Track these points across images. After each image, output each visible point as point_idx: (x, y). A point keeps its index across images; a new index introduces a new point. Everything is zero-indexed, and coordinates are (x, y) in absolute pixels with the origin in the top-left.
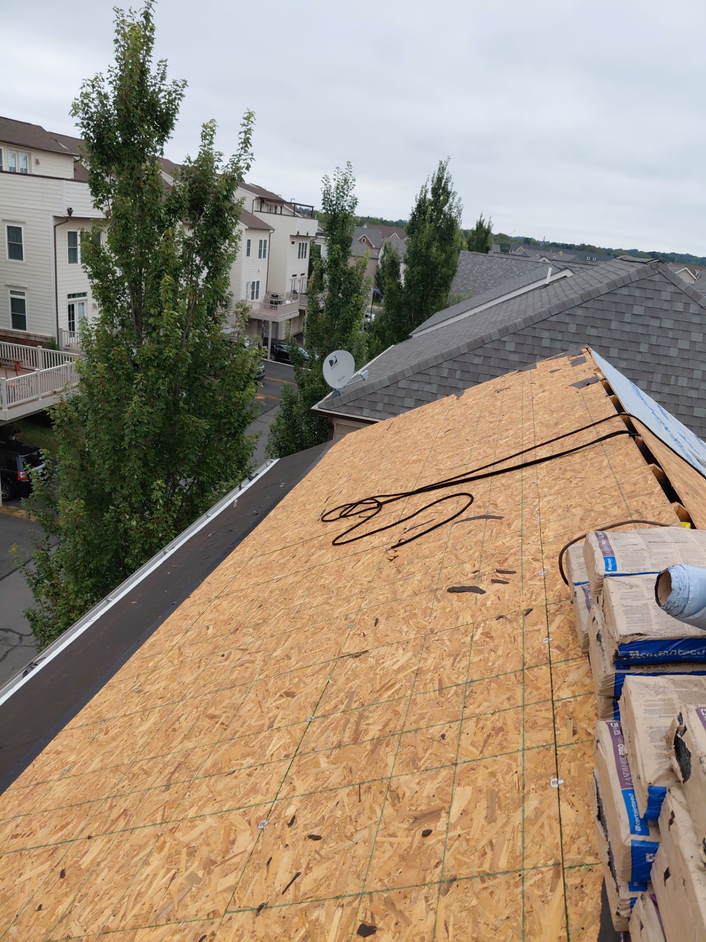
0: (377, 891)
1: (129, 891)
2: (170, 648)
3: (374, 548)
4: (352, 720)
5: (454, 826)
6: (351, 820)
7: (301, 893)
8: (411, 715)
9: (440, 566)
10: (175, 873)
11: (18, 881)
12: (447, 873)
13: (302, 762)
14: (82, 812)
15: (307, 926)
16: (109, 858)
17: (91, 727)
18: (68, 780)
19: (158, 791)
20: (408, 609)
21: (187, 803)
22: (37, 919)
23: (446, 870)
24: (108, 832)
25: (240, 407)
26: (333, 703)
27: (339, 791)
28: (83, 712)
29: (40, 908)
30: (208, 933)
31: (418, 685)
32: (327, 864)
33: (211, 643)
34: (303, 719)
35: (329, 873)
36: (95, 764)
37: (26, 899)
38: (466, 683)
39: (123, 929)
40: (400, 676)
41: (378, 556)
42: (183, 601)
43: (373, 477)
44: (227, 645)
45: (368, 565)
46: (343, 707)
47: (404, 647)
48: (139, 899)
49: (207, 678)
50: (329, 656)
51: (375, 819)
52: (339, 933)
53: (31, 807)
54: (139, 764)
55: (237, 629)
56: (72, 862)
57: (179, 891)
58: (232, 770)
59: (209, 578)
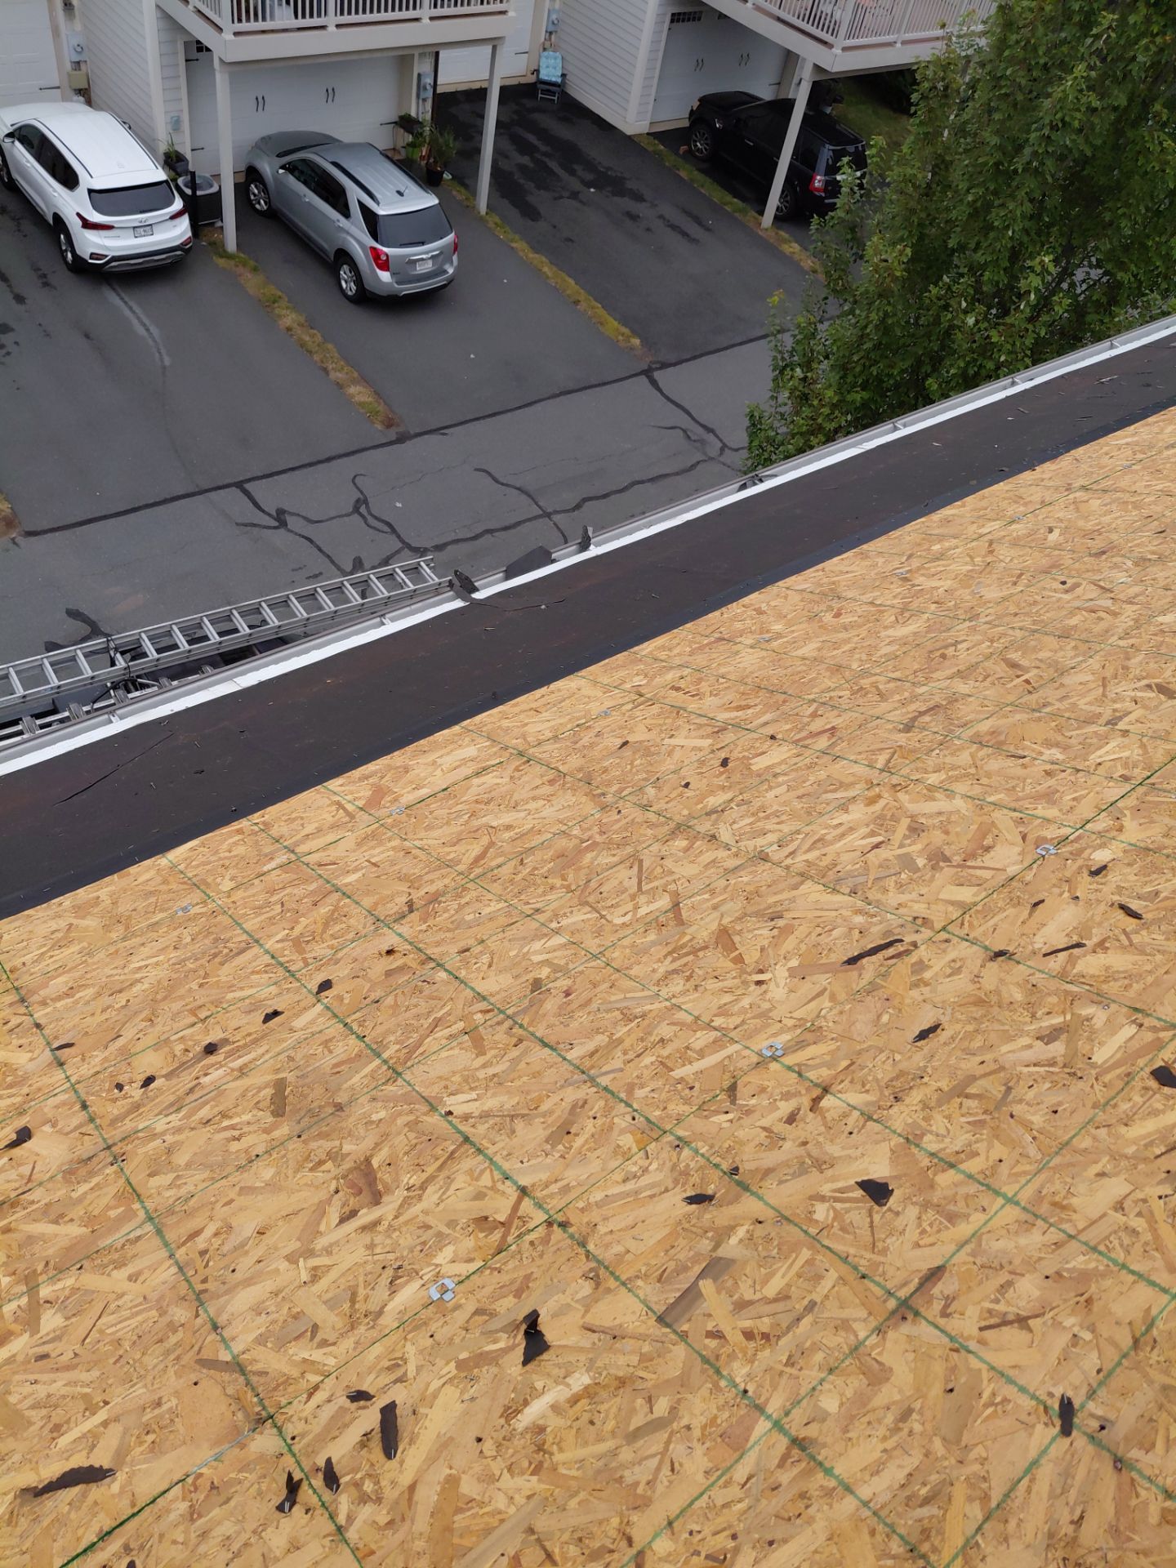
1: (807, 829)
2: (976, 536)
7: (1075, 971)
10: (883, 842)
11: (667, 741)
13: (1151, 798)
14: (771, 701)
15: (1068, 1017)
16: (793, 775)
17: (816, 598)
18: (764, 653)
19: (891, 727)
22: (681, 795)
24: (801, 744)
28: (810, 572)
29: (687, 785)
30: (908, 939)
32: (1137, 957)
33: (1048, 556)
35: (1134, 971)
36: (809, 650)
37: (673, 767)
39: (787, 868)
42: (1021, 471)
44: (1077, 571)
48: (819, 845)
49: (1024, 605)
52: (1118, 1056)
53: (705, 663)
54: (874, 679)
55: (1104, 553)
56: (741, 755)
57: (880, 866)
58: (1021, 752)
59: (1080, 452)
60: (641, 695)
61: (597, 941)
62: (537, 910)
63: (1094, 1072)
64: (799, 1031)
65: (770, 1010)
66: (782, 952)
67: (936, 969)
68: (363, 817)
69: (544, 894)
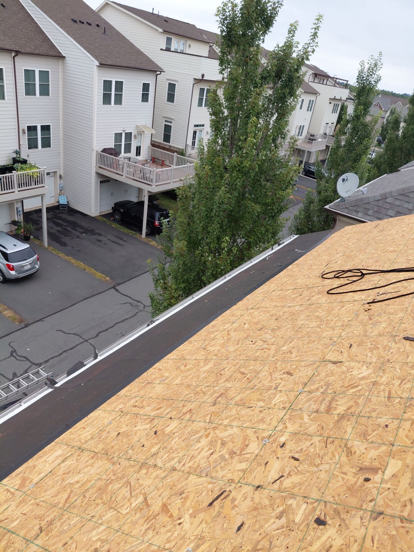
0: (330, 502)
1: (187, 453)
2: (223, 330)
3: (354, 301)
4: (327, 399)
5: (387, 482)
6: (319, 456)
7: (283, 487)
8: (367, 407)
9: (401, 321)
10: (213, 452)
11: (134, 429)
12: (378, 508)
13: (293, 414)
14: (168, 404)
15: (284, 506)
16: (180, 432)
17: (178, 361)
18: (163, 385)
19: (209, 405)
20: (373, 343)
21: (224, 416)
22: (142, 451)
23: (377, 506)
24: (181, 418)
25: (280, 201)
26: (316, 386)
27: (314, 437)
28: (174, 352)
29: (143, 446)
30: (228, 490)
31: (374, 391)
32: (301, 476)
33: (246, 333)
34: (296, 390)
35: (301, 482)
36: (178, 381)
37: (137, 439)
38: (408, 398)
39: (183, 471)
40: (362, 382)
41: (357, 306)
42: (232, 306)
43: (360, 256)
44: (255, 336)
45: (350, 310)
46: (322, 390)
47: (367, 365)
48: (193, 459)
49: (242, 351)
50: (317, 358)
51: (334, 461)
52: (303, 517)
53: (144, 394)
54: (201, 387)
55: (262, 329)
56: (161, 428)
57: (214, 462)
58: (251, 406)
59: (249, 296)
60: (123, 412)
61: (118, 524)
62: (93, 517)
63: (296, 527)
64: (197, 540)
65: (185, 535)
66: (186, 508)
67: (239, 499)
68: (18, 493)
69: (95, 508)
